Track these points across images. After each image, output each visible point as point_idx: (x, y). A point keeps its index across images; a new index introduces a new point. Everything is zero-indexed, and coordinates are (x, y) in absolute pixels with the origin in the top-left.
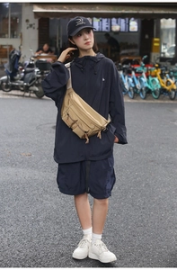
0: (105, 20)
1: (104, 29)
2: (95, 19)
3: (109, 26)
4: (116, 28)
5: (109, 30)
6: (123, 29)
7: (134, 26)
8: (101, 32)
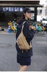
0: (12, 8)
1: (12, 11)
2: (9, 7)
3: (14, 10)
4: (16, 10)
5: (14, 11)
6: (18, 11)
7: (21, 10)
8: (11, 12)
